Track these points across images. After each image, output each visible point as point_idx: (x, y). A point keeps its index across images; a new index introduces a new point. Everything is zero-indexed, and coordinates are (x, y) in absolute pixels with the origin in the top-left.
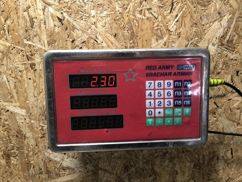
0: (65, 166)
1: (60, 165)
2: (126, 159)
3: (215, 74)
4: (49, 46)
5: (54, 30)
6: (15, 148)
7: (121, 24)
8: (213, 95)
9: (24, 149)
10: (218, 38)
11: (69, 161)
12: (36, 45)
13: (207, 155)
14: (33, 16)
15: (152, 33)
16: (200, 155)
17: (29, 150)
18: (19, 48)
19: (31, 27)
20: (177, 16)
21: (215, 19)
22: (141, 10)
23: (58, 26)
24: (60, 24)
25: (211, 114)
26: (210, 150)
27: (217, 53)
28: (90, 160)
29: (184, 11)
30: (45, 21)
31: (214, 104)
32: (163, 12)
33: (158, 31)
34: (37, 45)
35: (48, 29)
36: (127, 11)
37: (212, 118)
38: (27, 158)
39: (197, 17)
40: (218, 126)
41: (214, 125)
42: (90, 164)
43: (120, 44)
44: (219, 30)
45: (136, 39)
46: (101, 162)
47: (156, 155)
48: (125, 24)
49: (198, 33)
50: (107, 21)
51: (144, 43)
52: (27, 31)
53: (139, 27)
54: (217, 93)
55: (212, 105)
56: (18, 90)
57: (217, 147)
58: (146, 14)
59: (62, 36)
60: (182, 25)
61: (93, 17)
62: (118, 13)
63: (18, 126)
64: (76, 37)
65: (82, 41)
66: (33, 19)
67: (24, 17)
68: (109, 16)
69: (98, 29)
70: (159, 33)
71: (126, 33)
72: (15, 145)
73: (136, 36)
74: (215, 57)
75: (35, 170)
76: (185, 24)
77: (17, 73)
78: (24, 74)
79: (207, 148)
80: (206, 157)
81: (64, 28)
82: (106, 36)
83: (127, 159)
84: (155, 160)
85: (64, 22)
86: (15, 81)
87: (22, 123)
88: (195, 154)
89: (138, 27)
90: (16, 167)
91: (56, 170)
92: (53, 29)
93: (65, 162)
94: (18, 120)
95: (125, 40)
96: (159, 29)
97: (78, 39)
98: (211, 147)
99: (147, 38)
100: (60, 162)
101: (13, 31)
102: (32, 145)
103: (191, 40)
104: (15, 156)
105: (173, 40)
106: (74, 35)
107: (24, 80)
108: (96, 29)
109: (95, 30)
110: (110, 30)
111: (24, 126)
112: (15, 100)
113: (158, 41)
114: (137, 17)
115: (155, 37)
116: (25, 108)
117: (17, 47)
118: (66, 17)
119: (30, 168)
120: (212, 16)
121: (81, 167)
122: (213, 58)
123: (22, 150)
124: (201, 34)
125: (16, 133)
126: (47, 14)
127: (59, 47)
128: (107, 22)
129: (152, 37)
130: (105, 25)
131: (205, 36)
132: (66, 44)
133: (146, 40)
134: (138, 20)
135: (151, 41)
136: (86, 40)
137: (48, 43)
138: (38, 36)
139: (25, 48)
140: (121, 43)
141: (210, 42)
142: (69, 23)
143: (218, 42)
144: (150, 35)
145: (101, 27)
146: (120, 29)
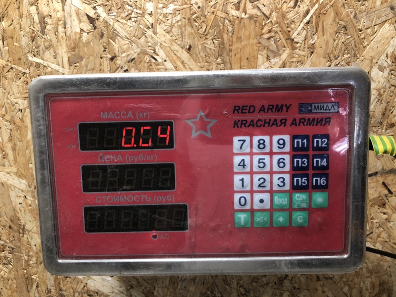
0: (92, 289)
1: (84, 287)
2: (205, 285)
3: (385, 127)
4: (71, 66)
5: (80, 38)
6: (7, 248)
7: (201, 28)
8: (381, 168)
9: (22, 251)
10: (389, 55)
11: (99, 281)
12: (48, 64)
13: (367, 290)
14: (45, 13)
15: (258, 45)
16: (352, 288)
17: (31, 253)
18: (20, 69)
19: (41, 33)
20: (308, 12)
21: (384, 19)
22: (239, 3)
23: (88, 30)
24: (90, 28)
25: (377, 207)
26: (374, 279)
27: (388, 85)
28: (137, 280)
29: (322, 3)
30: (65, 21)
31: (383, 186)
32: (280, 5)
33: (270, 40)
34: (50, 64)
35: (70, 35)
36: (211, 4)
37: (378, 214)
38: (26, 269)
39: (348, 15)
40: (391, 232)
41: (383, 228)
42: (138, 289)
43: (198, 64)
44: (392, 40)
45: (228, 55)
46: (158, 287)
47: (263, 282)
48: (208, 28)
49: (349, 46)
50: (174, 21)
51: (244, 64)
52: (33, 39)
53: (235, 33)
54: (387, 164)
55: (377, 188)
56: (15, 145)
57: (387, 274)
58: (247, 9)
59: (94, 49)
60: (317, 31)
61: (150, 14)
62: (195, 7)
63: (12, 208)
64: (117, 50)
65: (129, 58)
66: (44, 18)
67: (30, 14)
68: (179, 13)
69: (159, 37)
70: (272, 45)
71: (209, 43)
72: (6, 244)
73: (228, 50)
74: (386, 93)
75: (40, 292)
76: (323, 28)
77: (15, 113)
78: (26, 116)
79: (367, 275)
80: (364, 291)
81: (99, 34)
82: (172, 50)
83: (207, 284)
84: (262, 290)
85: (97, 23)
86: (10, 127)
87: (20, 204)
88: (343, 285)
89: (233, 34)
90: (8, 283)
91: (77, 294)
92: (79, 36)
93: (92, 280)
94: (14, 199)
95: (207, 58)
96: (272, 37)
97: (122, 54)
98: (376, 273)
99: (250, 54)
100: (83, 281)
101: (10, 39)
102: (35, 245)
103: (336, 59)
104: (7, 263)
105: (300, 58)
106: (114, 48)
107: (26, 127)
108: (153, 35)
109: (152, 38)
110: (180, 39)
111: (23, 209)
112: (9, 161)
113: (271, 61)
114: (230, 15)
115: (265, 51)
116: (27, 177)
117: (16, 67)
118: (101, 15)
119: (32, 286)
120: (377, 14)
121: (122, 293)
122: (380, 95)
123: (19, 254)
124: (356, 47)
125: (9, 221)
126: (69, 10)
127: (88, 69)
128: (174, 24)
129: (260, 52)
130: (172, 29)
131: (365, 52)
132: (101, 64)
133: (247, 59)
134: (232, 20)
135: (257, 59)
136: (135, 56)
137: (69, 60)
138: (53, 49)
139: (30, 70)
140: (200, 63)
141: (373, 64)
142: (107, 26)
143: (390, 63)
144: (255, 48)
145: (164, 32)
146: (198, 36)
